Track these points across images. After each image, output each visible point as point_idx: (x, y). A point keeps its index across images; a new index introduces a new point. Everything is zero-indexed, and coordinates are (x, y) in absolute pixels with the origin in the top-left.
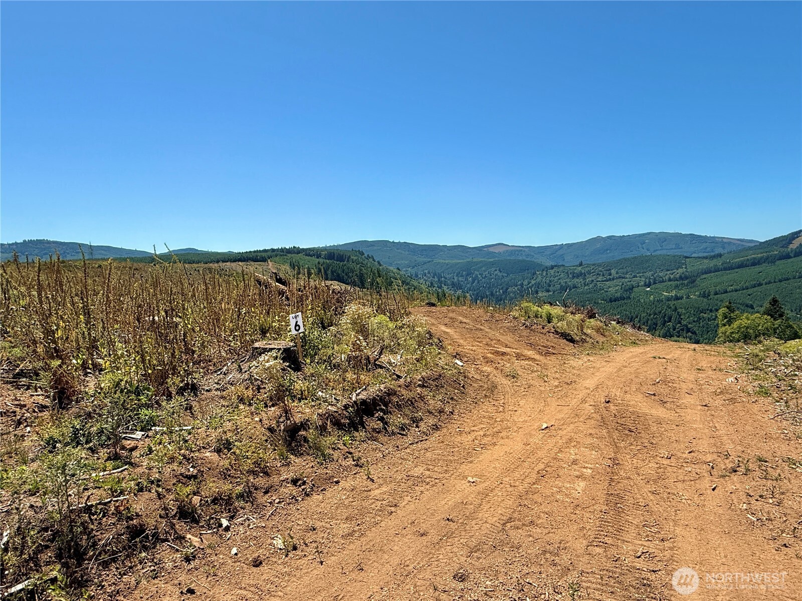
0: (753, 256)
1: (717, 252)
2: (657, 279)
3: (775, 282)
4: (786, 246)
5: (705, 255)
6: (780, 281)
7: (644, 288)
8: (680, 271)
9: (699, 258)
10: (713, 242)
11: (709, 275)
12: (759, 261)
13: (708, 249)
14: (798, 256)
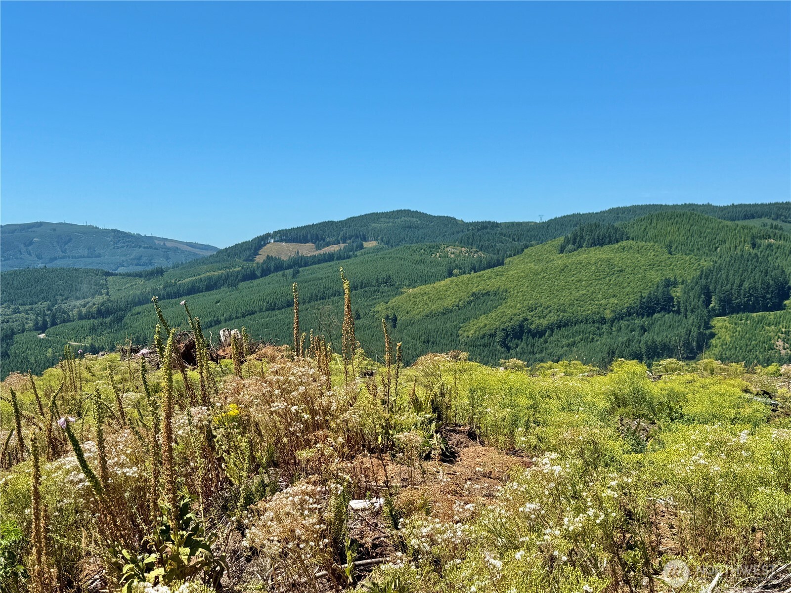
0: (208, 274)
1: (157, 265)
2: (59, 315)
3: (237, 318)
4: (250, 259)
5: (139, 269)
6: (244, 316)
7: (35, 333)
8: (99, 299)
9: (129, 275)
10: (150, 247)
11: (145, 306)
12: (216, 284)
13: (144, 260)
14: (266, 275)
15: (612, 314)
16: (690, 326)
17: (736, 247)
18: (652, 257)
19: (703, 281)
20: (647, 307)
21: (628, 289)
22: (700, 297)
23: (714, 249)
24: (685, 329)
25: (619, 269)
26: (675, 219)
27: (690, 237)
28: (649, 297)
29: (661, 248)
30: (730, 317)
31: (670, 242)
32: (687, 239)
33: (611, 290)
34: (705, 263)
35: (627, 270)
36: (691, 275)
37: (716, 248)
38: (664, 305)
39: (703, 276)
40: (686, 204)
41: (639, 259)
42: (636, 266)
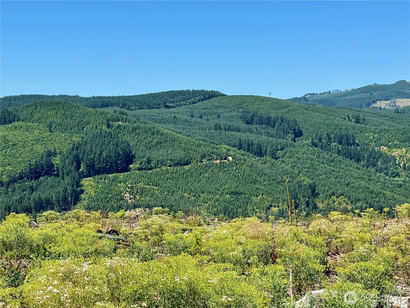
15: (8, 179)
16: (66, 185)
17: (97, 127)
18: (37, 134)
19: (75, 152)
20: (35, 172)
21: (19, 159)
22: (72, 164)
23: (82, 128)
24: (63, 188)
25: (12, 143)
26: (53, 106)
27: (65, 120)
28: (35, 164)
29: (44, 127)
30: (94, 177)
31: (51, 123)
32: (63, 121)
33: (7, 160)
34: (76, 139)
35: (19, 144)
36: (66, 148)
37: (83, 128)
38: (47, 170)
39: (75, 148)
40: (61, 95)
41: (28, 136)
42: (26, 141)
